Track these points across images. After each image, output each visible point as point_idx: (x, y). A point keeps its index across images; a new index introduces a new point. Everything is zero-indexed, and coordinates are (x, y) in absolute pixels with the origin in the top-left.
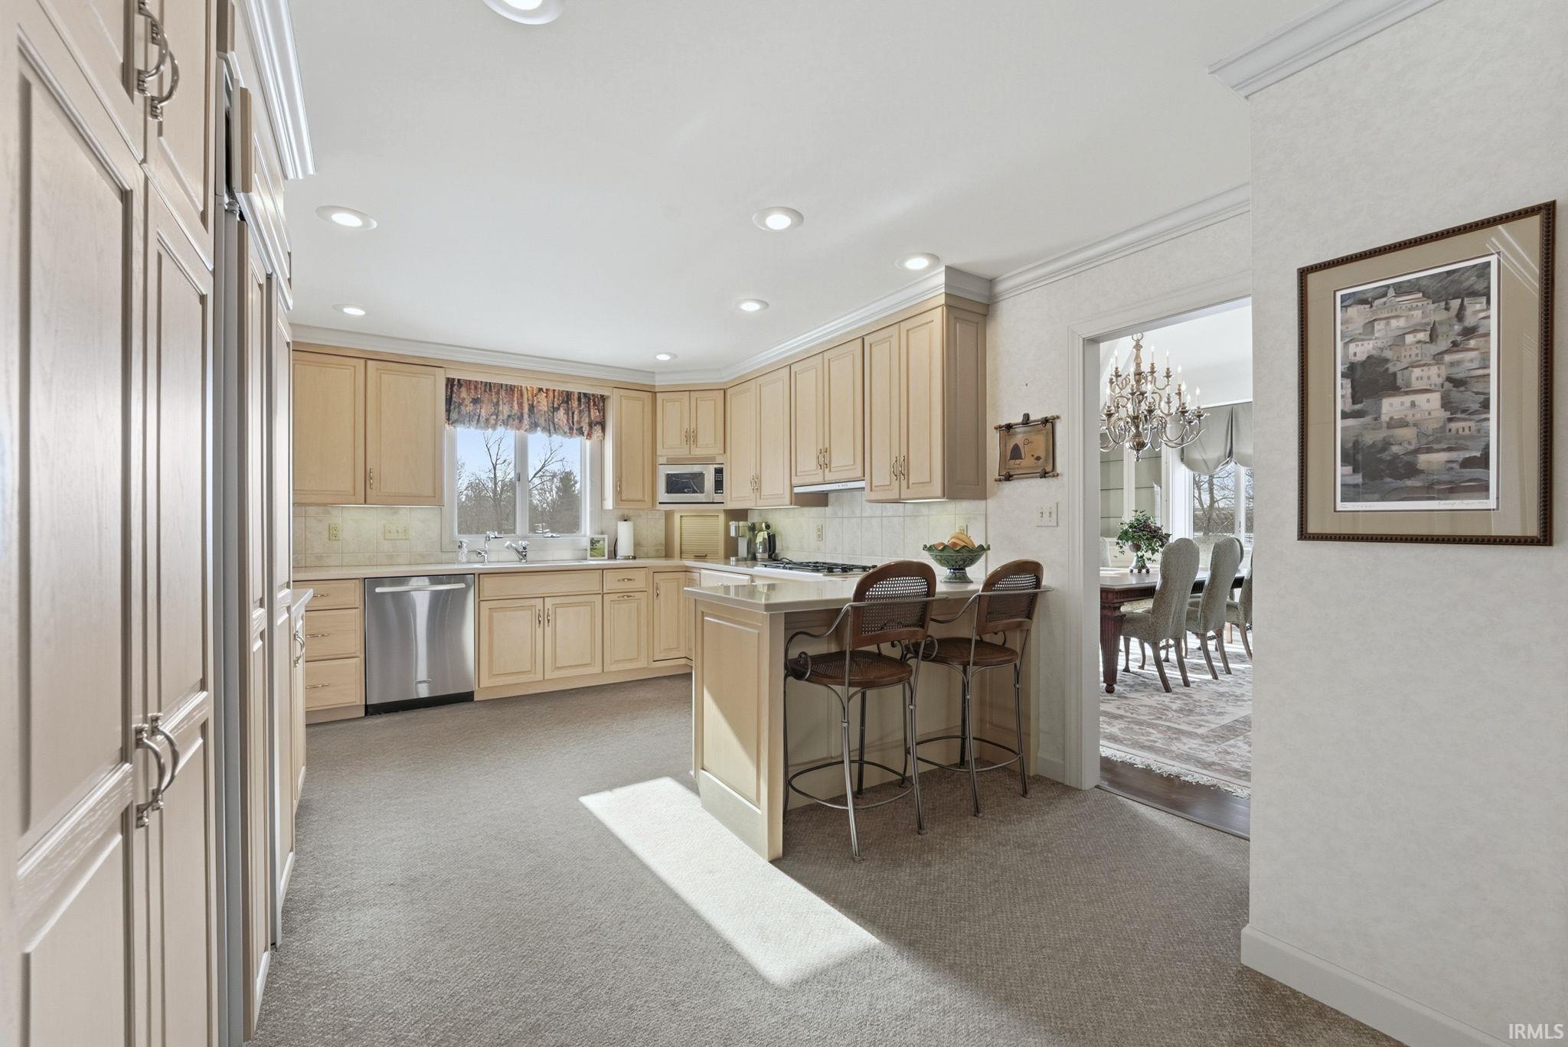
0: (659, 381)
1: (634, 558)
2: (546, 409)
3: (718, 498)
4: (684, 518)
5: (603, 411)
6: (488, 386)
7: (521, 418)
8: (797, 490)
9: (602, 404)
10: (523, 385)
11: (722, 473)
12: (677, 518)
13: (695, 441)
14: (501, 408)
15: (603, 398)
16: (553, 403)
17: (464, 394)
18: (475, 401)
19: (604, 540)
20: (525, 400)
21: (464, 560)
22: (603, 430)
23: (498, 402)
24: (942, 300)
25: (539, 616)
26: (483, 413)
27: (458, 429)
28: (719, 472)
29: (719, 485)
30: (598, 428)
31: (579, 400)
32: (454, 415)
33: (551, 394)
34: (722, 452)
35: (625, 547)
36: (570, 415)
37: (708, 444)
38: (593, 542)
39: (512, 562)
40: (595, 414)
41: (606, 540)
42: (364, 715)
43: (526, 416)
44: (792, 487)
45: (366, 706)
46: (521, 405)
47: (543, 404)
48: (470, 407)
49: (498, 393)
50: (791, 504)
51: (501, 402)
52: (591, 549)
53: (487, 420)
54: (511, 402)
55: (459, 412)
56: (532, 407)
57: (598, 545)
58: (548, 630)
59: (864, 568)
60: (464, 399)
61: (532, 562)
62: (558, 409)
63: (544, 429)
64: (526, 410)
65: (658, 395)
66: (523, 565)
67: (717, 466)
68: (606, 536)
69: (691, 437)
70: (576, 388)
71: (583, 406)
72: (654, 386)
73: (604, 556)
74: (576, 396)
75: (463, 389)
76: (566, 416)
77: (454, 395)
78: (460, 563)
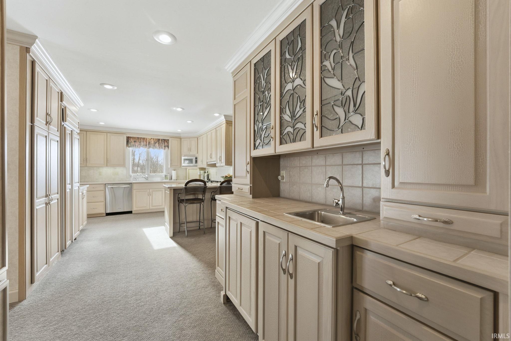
0: (182, 136)
1: (176, 180)
2: (153, 143)
3: (196, 165)
4: (189, 170)
5: (168, 143)
6: (138, 138)
7: (146, 145)
8: (208, 163)
9: (168, 141)
10: (147, 138)
11: (197, 158)
12: (188, 170)
13: (191, 151)
14: (141, 143)
15: (168, 140)
16: (155, 141)
17: (132, 140)
18: (135, 142)
19: (168, 175)
20: (147, 141)
21: (132, 180)
22: (168, 148)
23: (140, 142)
24: (225, 122)
25: (148, 193)
26: (137, 145)
27: (130, 148)
28: (196, 158)
29: (196, 162)
30: (167, 147)
31: (162, 140)
32: (129, 145)
33: (154, 139)
34: (197, 153)
35: (174, 178)
36: (160, 144)
37: (194, 152)
38: (165, 176)
39: (143, 180)
40: (166, 144)
41: (169, 176)
42: (105, 215)
43: (147, 145)
44: (207, 162)
45: (106, 213)
46: (146, 142)
47: (152, 142)
48: (133, 143)
49: (140, 139)
50: (207, 166)
51: (141, 142)
52: (165, 178)
53: (138, 146)
54: (144, 142)
55: (131, 144)
56: (149, 143)
57: (167, 177)
58: (151, 197)
59: (220, 182)
60: (132, 141)
61: (149, 181)
62: (156, 143)
63: (152, 148)
64: (148, 143)
65: (182, 139)
66: (147, 181)
67: (196, 157)
68: (169, 175)
69: (190, 150)
70: (161, 138)
71: (163, 142)
72: (181, 137)
73: (168, 179)
74: (161, 140)
75: (132, 139)
76: (158, 145)
77: (129, 140)
78: (131, 181)
